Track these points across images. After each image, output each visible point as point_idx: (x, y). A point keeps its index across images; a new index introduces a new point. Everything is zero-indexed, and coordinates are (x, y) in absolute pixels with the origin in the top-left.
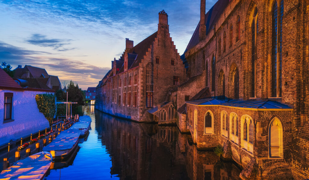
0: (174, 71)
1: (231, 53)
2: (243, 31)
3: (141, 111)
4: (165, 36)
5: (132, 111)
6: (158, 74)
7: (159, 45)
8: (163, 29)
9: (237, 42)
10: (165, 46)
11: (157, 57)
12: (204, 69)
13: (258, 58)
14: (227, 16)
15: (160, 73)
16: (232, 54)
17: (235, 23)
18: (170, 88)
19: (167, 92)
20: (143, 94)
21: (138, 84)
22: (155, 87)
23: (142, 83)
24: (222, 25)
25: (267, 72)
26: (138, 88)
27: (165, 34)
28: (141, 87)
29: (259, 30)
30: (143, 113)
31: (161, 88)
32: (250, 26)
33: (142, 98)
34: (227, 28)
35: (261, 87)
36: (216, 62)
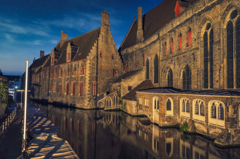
0: (114, 65)
1: (179, 54)
2: (195, 40)
3: (88, 99)
4: (107, 33)
5: (77, 100)
6: (101, 67)
7: (102, 41)
8: (106, 27)
9: (187, 47)
10: (107, 42)
11: (101, 52)
12: (144, 65)
13: (215, 61)
14: (175, 26)
15: (103, 66)
16: (182, 55)
17: (184, 32)
18: (111, 79)
19: (109, 83)
20: (90, 84)
21: (86, 75)
22: (99, 78)
23: (89, 74)
24: (168, 32)
25: (223, 71)
26: (85, 79)
27: (107, 32)
28: (88, 78)
29: (215, 40)
30: (89, 101)
31: (103, 79)
32: (202, 36)
33: (89, 87)
34: (175, 35)
35: (219, 81)
36: (160, 61)
